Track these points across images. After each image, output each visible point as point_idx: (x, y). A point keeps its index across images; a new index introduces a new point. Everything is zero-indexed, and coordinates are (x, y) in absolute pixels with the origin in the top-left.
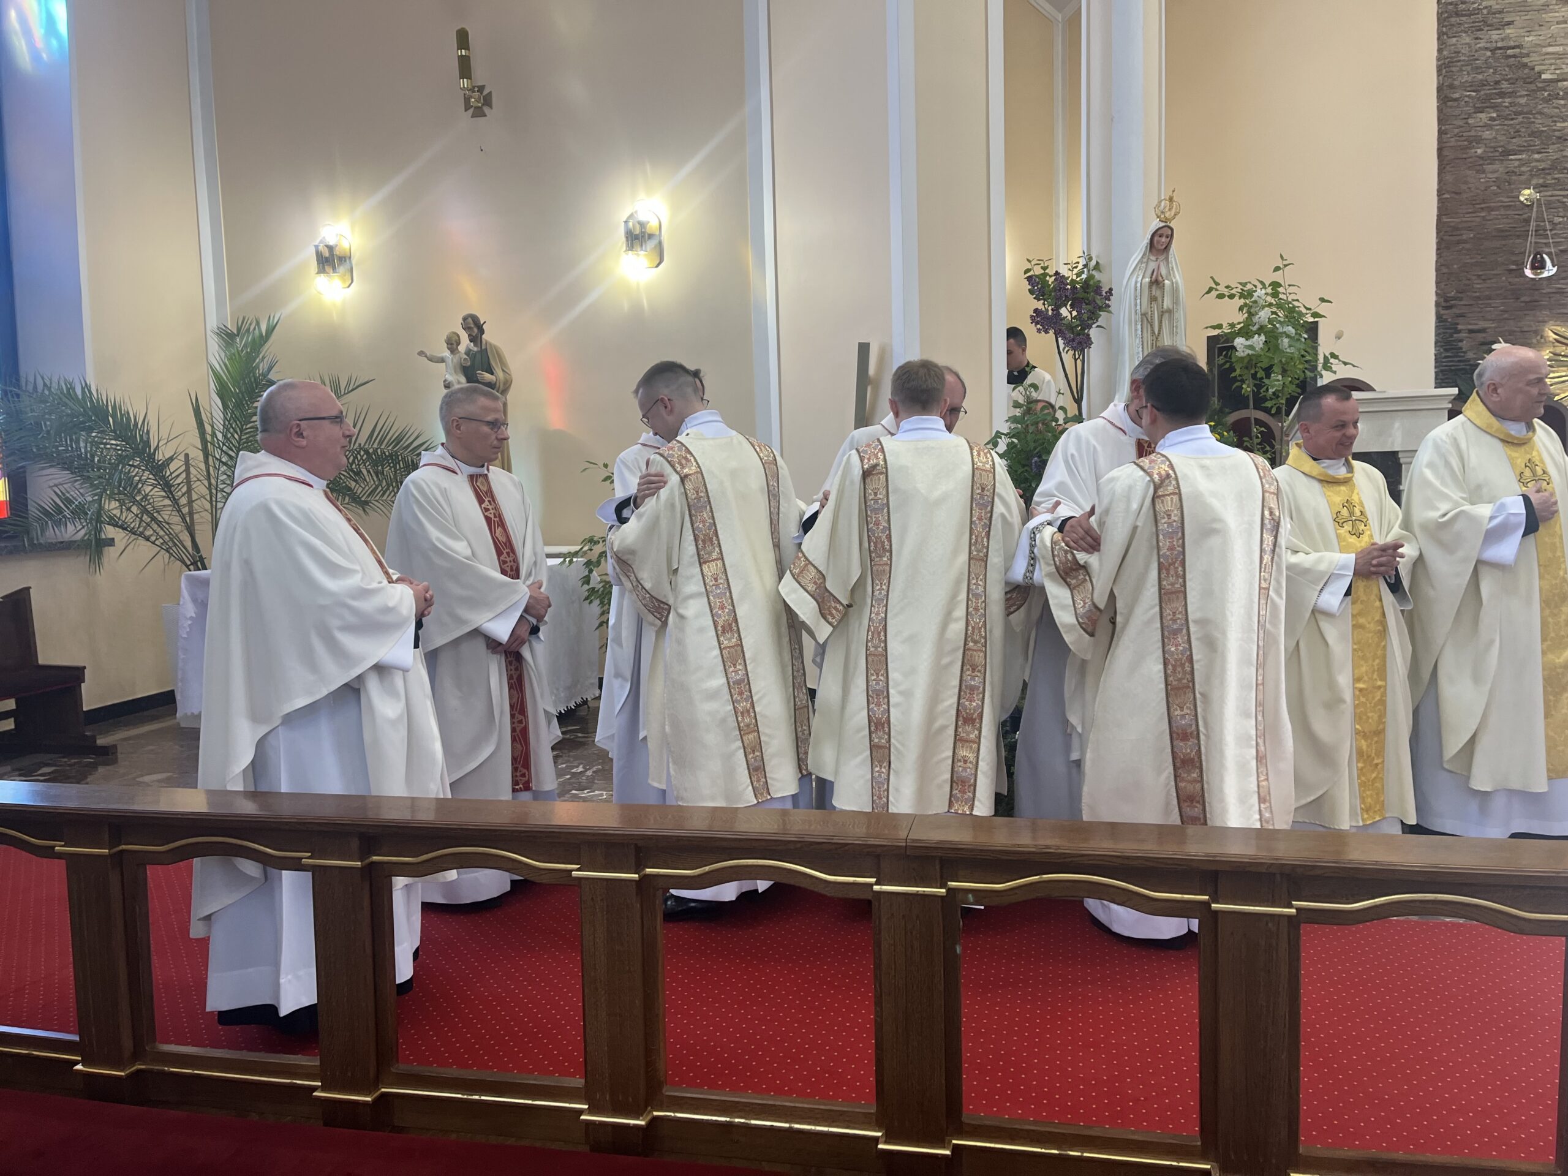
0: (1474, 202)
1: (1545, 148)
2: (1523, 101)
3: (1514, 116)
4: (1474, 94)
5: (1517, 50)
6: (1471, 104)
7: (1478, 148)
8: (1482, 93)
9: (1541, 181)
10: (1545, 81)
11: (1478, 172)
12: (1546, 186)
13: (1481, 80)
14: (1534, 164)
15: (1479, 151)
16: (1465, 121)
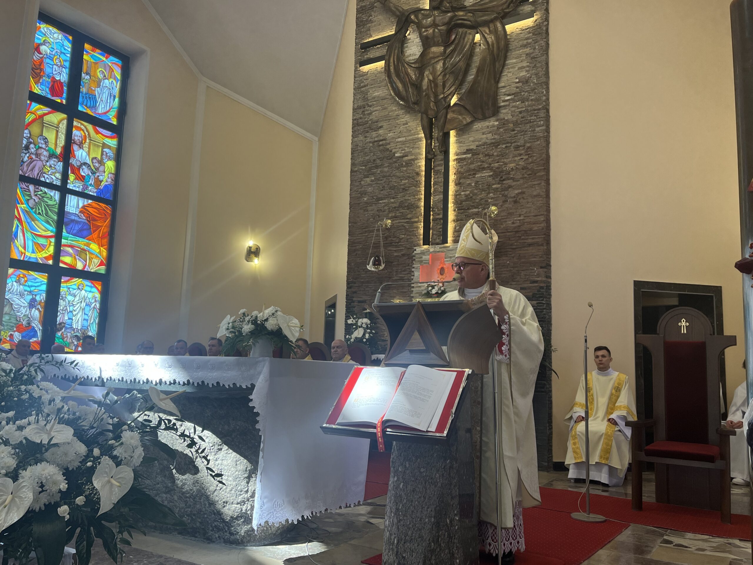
0: (362, 228)
1: (396, 196)
2: (386, 169)
3: (382, 179)
4: (364, 167)
5: (384, 142)
6: (362, 173)
7: (365, 197)
8: (368, 166)
9: (393, 214)
10: (396, 158)
11: (364, 211)
12: (396, 217)
13: (368, 160)
14: (390, 205)
15: (365, 199)
16: (359, 183)
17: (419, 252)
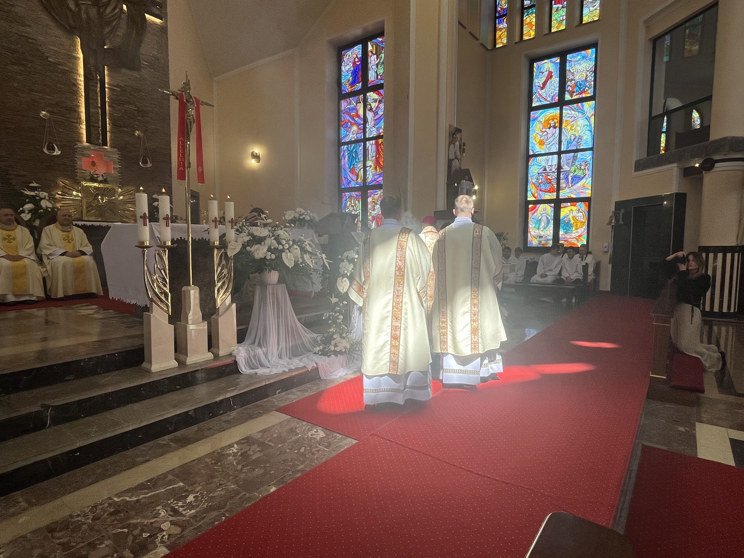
0: (14, 110)
1: (52, 94)
2: (39, 67)
3: (34, 73)
4: (10, 54)
5: (34, 41)
8: (15, 55)
9: (51, 109)
10: (50, 62)
11: (15, 95)
12: (54, 113)
13: (14, 49)
14: (46, 100)
15: (15, 85)
17: (81, 147)
